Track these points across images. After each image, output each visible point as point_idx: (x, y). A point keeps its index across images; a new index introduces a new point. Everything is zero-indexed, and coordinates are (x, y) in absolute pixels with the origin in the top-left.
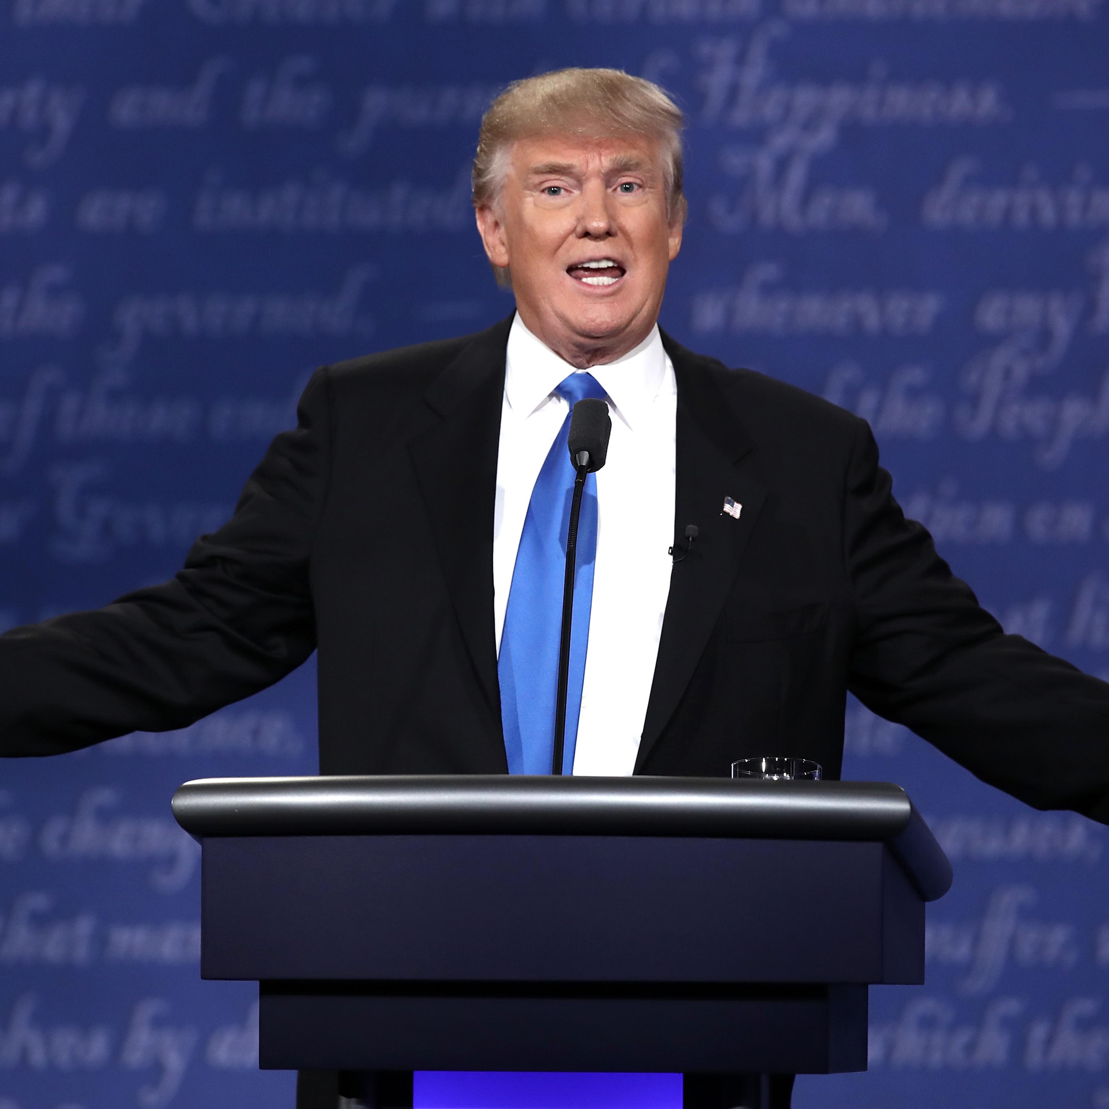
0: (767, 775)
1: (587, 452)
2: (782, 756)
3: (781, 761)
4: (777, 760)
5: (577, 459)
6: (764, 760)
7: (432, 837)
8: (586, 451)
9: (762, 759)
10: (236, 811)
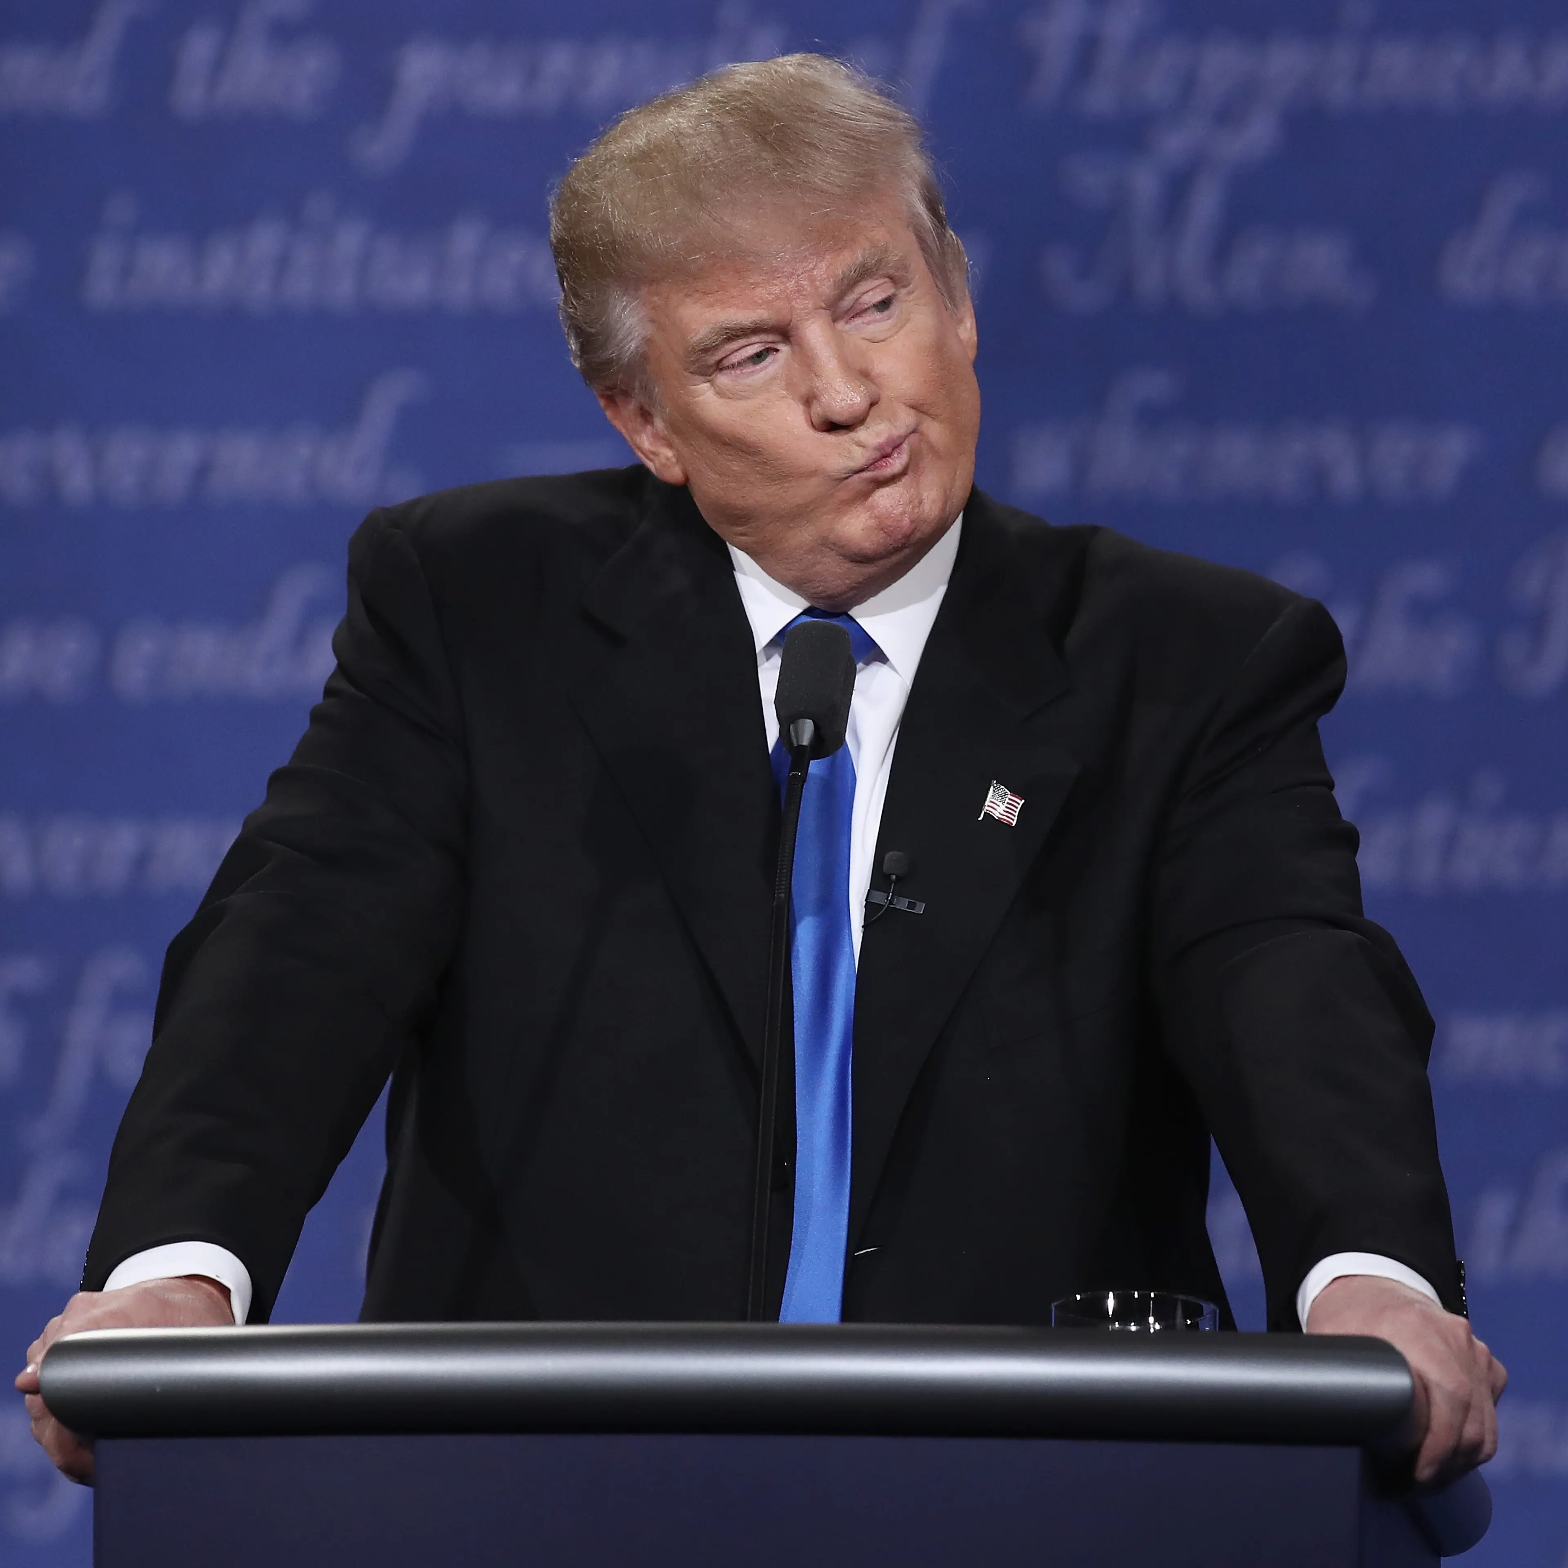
0: (1117, 1323)
1: (811, 721)
2: (1144, 1289)
3: (1144, 1298)
4: (1136, 1296)
5: (793, 734)
6: (1111, 1294)
7: (521, 1440)
8: (810, 719)
9: (1109, 1293)
10: (158, 1390)
